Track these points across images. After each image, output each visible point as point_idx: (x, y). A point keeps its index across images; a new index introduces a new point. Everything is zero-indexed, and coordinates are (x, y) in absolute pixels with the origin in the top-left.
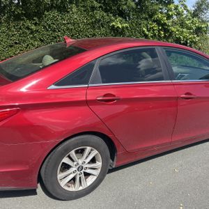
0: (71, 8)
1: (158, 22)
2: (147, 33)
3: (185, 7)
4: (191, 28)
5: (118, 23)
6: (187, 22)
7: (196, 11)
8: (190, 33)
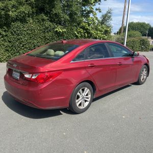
0: (29, 20)
1: (83, 28)
2: (77, 34)
3: (97, 18)
4: (102, 31)
5: (59, 29)
6: (99, 27)
7: (102, 20)
8: (102, 34)
